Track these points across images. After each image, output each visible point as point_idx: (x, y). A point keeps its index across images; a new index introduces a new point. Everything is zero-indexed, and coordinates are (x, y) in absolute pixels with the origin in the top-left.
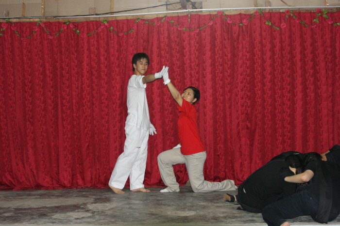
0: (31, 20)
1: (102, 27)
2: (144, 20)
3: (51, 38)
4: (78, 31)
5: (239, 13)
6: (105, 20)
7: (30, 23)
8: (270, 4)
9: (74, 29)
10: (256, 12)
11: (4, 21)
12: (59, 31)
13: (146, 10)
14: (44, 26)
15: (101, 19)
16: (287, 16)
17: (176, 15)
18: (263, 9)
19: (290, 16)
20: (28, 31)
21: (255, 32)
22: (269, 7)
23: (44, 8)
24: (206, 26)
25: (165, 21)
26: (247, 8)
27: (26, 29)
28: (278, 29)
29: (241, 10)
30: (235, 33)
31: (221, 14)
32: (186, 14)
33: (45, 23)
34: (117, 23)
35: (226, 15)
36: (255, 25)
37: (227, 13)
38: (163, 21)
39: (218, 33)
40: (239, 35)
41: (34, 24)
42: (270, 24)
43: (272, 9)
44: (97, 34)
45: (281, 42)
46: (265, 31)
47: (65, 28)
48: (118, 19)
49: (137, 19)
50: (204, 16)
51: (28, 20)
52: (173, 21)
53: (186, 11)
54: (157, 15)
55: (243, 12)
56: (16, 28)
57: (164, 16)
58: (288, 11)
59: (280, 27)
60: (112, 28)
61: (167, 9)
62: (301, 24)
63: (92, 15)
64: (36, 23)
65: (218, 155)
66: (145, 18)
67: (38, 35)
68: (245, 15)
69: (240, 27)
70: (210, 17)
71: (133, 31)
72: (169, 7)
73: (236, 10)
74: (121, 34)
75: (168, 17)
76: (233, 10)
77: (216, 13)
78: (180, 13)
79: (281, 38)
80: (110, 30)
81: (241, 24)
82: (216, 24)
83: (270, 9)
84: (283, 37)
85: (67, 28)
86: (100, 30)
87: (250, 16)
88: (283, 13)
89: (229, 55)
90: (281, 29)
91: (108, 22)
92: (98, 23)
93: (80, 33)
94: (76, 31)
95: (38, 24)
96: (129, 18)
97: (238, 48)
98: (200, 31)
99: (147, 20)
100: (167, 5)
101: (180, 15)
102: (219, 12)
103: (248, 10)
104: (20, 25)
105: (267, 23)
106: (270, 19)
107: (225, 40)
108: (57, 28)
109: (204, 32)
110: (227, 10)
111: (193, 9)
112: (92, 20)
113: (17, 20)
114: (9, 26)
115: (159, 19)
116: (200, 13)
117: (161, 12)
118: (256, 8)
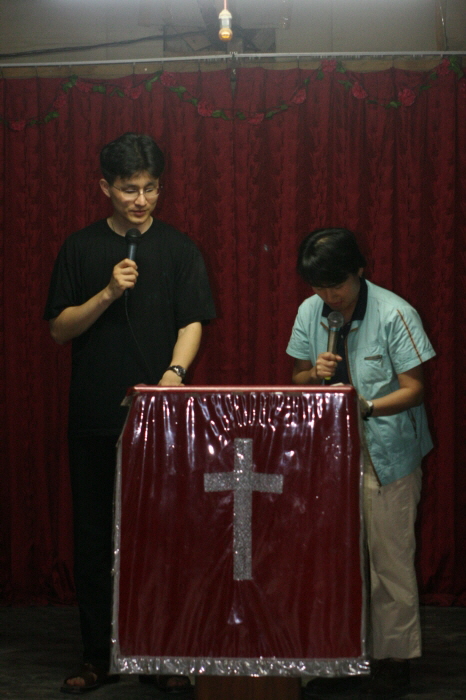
2: (90, 81)
5: (389, 67)
10: (442, 66)
13: (102, 51)
17: (193, 69)
21: (436, 129)
24: (284, 107)
25: (156, 86)
29: (394, 58)
30: (374, 130)
31: (332, 67)
32: (223, 67)
35: (347, 73)
37: (352, 67)
38: (149, 85)
39: (322, 129)
49: (71, 79)
50: (281, 73)
52: (182, 89)
53: (224, 56)
55: (402, 66)
57: (154, 71)
61: (165, 48)
66: (96, 75)
68: (407, 73)
69: (390, 111)
70: (300, 77)
71: (55, 115)
72: (171, 44)
73: (379, 58)
74: (18, 125)
75: (167, 76)
76: (372, 58)
77: (316, 66)
78: (213, 62)
81: (392, 103)
82: (317, 100)
87: (424, 76)
89: (353, 199)
96: (43, 75)
98: (265, 119)
99: (103, 82)
100: (165, 38)
101: (205, 69)
102: (326, 63)
103: (418, 57)
107: (341, 150)
109: (280, 124)
110: (353, 58)
111: (246, 50)
115: (137, 80)
116: (268, 66)
117: (150, 58)
118: (442, 53)
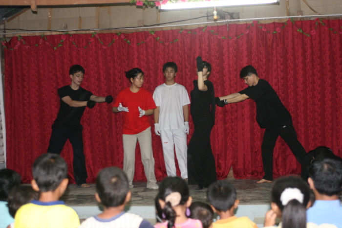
0: (87, 32)
1: (150, 37)
2: (187, 30)
3: (104, 48)
4: (129, 41)
5: (273, 22)
6: (153, 31)
7: (86, 35)
8: (301, 13)
9: (125, 40)
10: (288, 21)
11: (63, 33)
12: (112, 41)
13: (190, 21)
14: (98, 37)
15: (149, 30)
16: (317, 24)
17: (216, 25)
18: (294, 18)
19: (319, 24)
20: (84, 41)
21: (287, 39)
22: (300, 16)
23: (98, 21)
24: (243, 35)
25: (206, 30)
26: (280, 17)
27: (83, 40)
28: (309, 36)
29: (274, 19)
30: (270, 40)
31: (256, 23)
32: (225, 24)
33: (99, 34)
34: (164, 33)
35: (261, 24)
36: (288, 32)
37: (262, 22)
38: (204, 30)
39: (254, 41)
40: (273, 42)
41: (90, 35)
42: (301, 31)
43: (303, 18)
44: (146, 43)
45: (312, 47)
46: (297, 38)
47: (117, 39)
48: (163, 29)
49: (181, 29)
50: (241, 25)
51: (84, 32)
52: (213, 31)
53: (225, 21)
54: (199, 25)
55: (277, 21)
56: (73, 39)
57: (204, 26)
58: (318, 19)
59: (310, 34)
60: (158, 38)
61: (208, 19)
62: (330, 30)
63: (141, 26)
64: (92, 34)
65: (256, 152)
66: (188, 28)
67: (93, 46)
68: (278, 23)
69: (274, 34)
70: (247, 26)
71: (177, 40)
72: (209, 18)
73: (270, 19)
74: (167, 44)
75: (209, 27)
76: (268, 19)
77: (251, 22)
78: (221, 23)
79: (312, 44)
80: (157, 40)
81: (274, 32)
82: (252, 32)
83: (301, 18)
84: (314, 43)
85: (119, 39)
86: (148, 39)
87: (283, 24)
88: (313, 21)
89: (264, 61)
90: (311, 36)
91: (155, 33)
92: (145, 34)
93: (130, 43)
94: (126, 41)
95: (93, 36)
96: (173, 29)
97: (272, 53)
98: (237, 38)
99: (191, 30)
100: (208, 16)
101: (219, 25)
102: (254, 21)
103: (281, 18)
104: (77, 37)
105: (298, 31)
106: (302, 27)
107: (260, 46)
108: (110, 39)
109: (242, 40)
110: (262, 20)
111: (231, 19)
112: (140, 31)
113: (75, 32)
114: (68, 38)
115: (200, 29)
116: (237, 23)
117: (203, 23)
118: (288, 17)
